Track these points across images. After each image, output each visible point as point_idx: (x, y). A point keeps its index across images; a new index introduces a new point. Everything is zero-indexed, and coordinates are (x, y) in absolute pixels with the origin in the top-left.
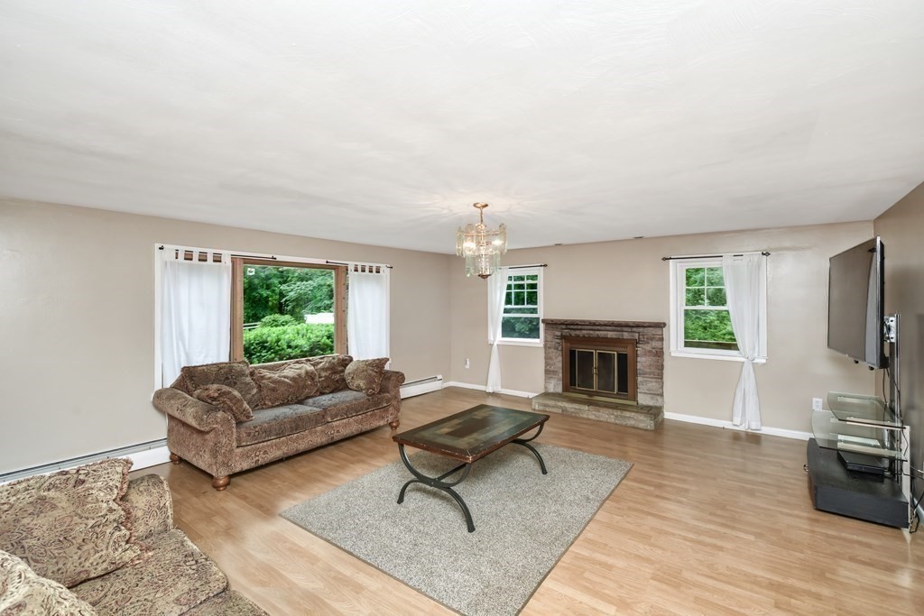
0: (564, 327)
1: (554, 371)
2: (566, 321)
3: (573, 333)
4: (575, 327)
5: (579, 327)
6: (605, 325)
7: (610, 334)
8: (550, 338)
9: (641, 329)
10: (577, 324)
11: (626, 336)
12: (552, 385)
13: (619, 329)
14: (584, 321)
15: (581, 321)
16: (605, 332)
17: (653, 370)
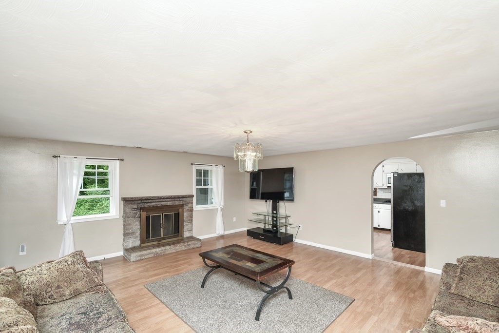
0: (140, 202)
1: (132, 233)
2: (143, 198)
3: (146, 205)
4: (147, 201)
5: (150, 201)
6: (167, 198)
7: (169, 203)
8: (128, 210)
9: (184, 199)
10: (150, 199)
11: (177, 203)
12: (131, 242)
13: (173, 200)
14: (154, 197)
15: (152, 197)
16: (166, 203)
17: (189, 219)
